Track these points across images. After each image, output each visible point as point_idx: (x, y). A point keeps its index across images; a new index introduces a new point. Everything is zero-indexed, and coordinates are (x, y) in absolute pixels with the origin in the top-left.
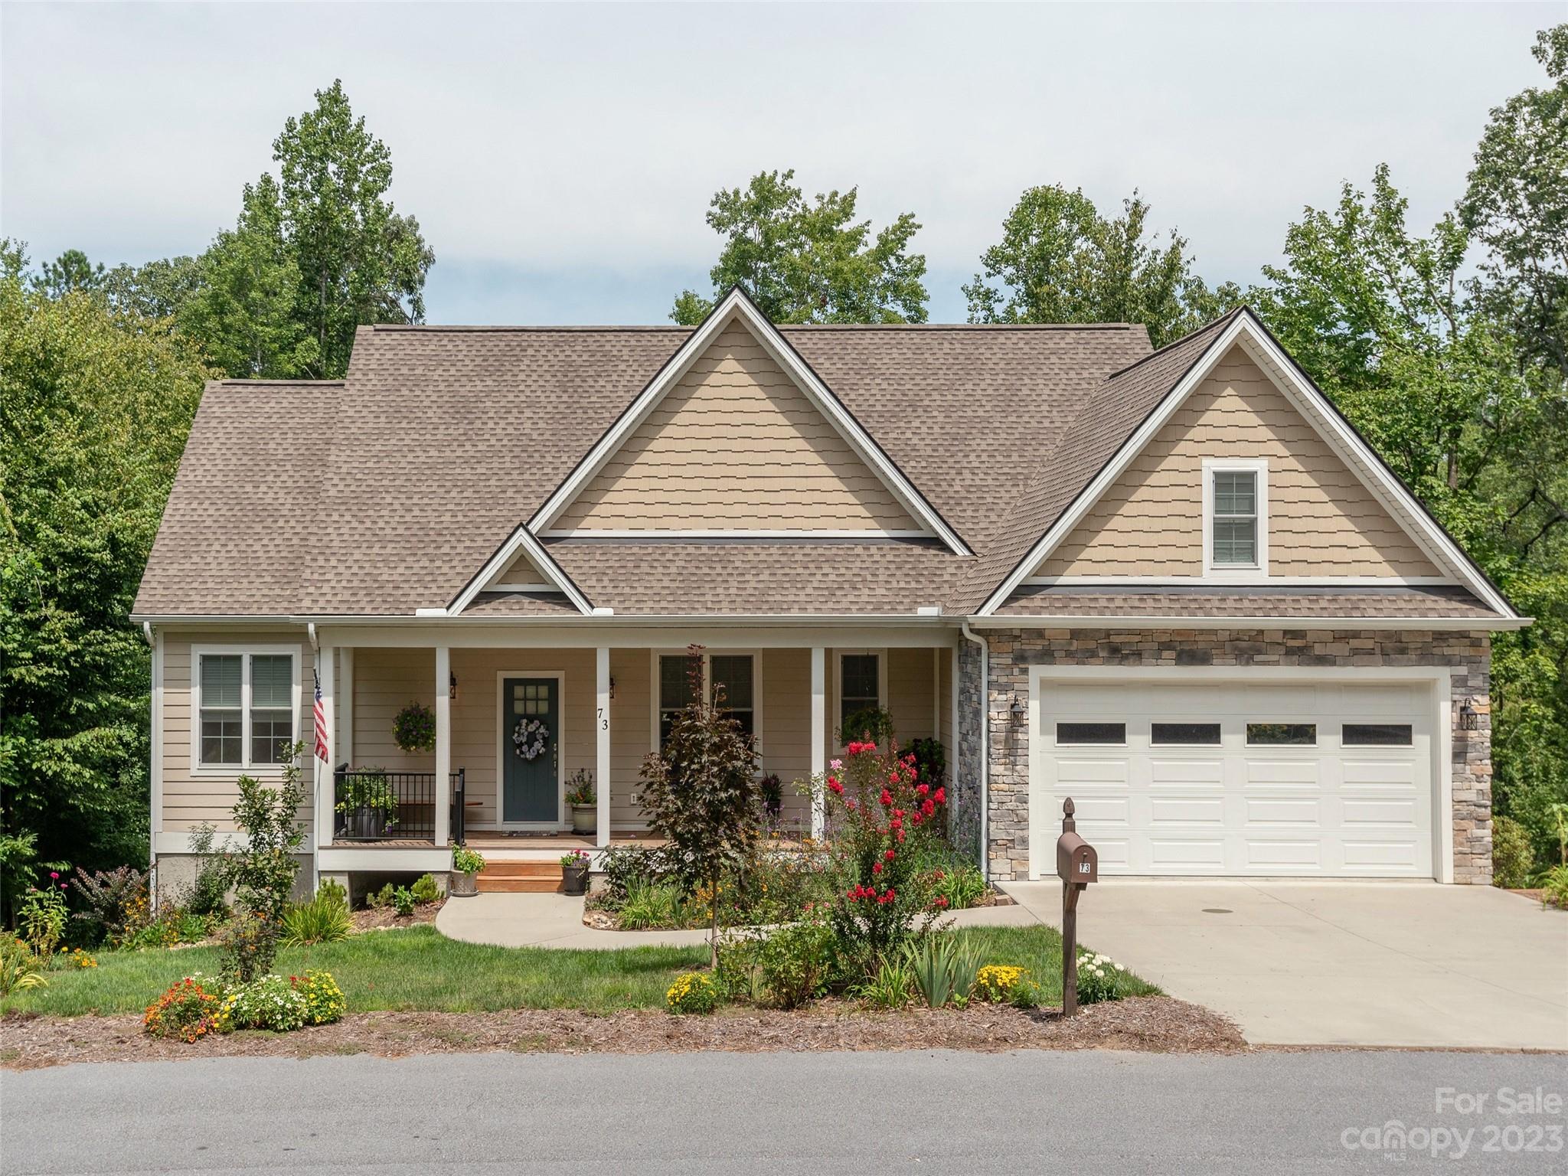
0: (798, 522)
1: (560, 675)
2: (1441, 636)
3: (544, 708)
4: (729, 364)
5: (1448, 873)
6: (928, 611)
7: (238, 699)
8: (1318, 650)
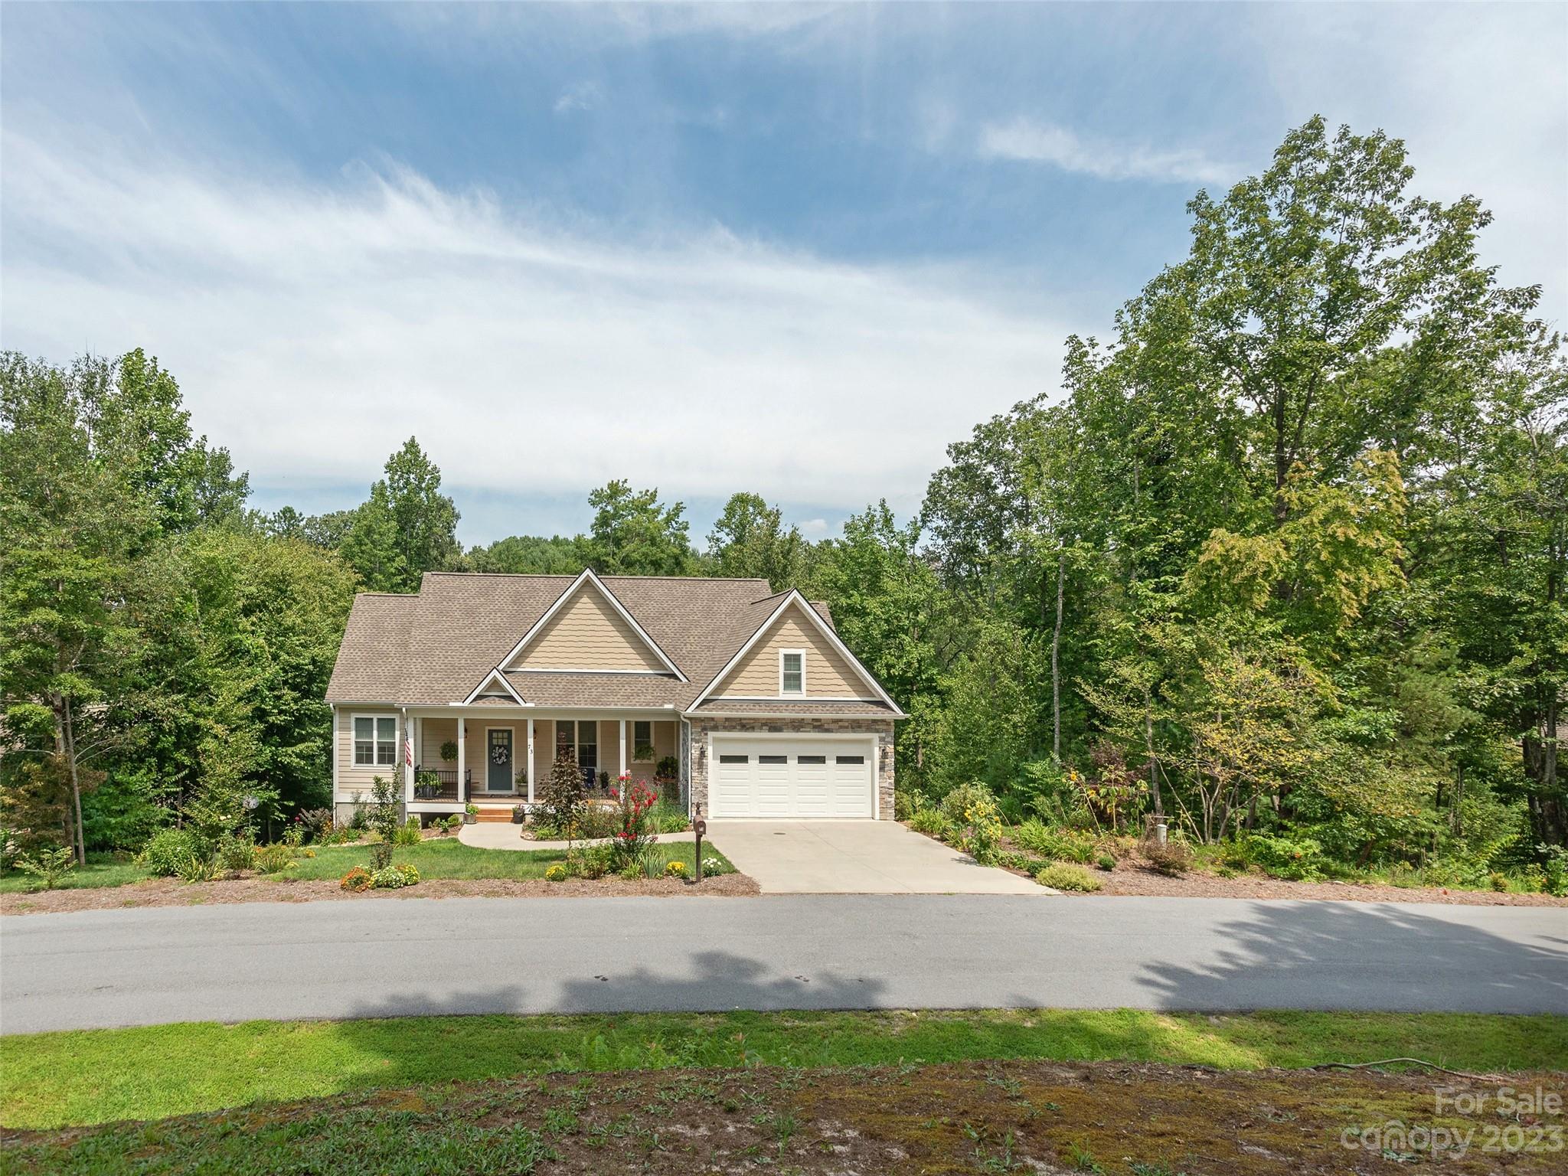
0: (615, 666)
1: (513, 728)
2: (875, 721)
3: (506, 742)
4: (585, 599)
5: (877, 816)
6: (669, 706)
7: (372, 737)
8: (826, 726)
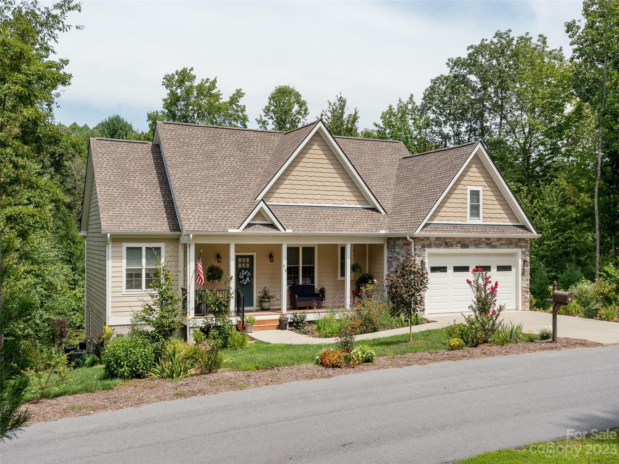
0: (336, 202)
1: (254, 254)
3: (248, 266)
4: (315, 147)
5: (520, 308)
7: (141, 265)
8: (493, 244)
